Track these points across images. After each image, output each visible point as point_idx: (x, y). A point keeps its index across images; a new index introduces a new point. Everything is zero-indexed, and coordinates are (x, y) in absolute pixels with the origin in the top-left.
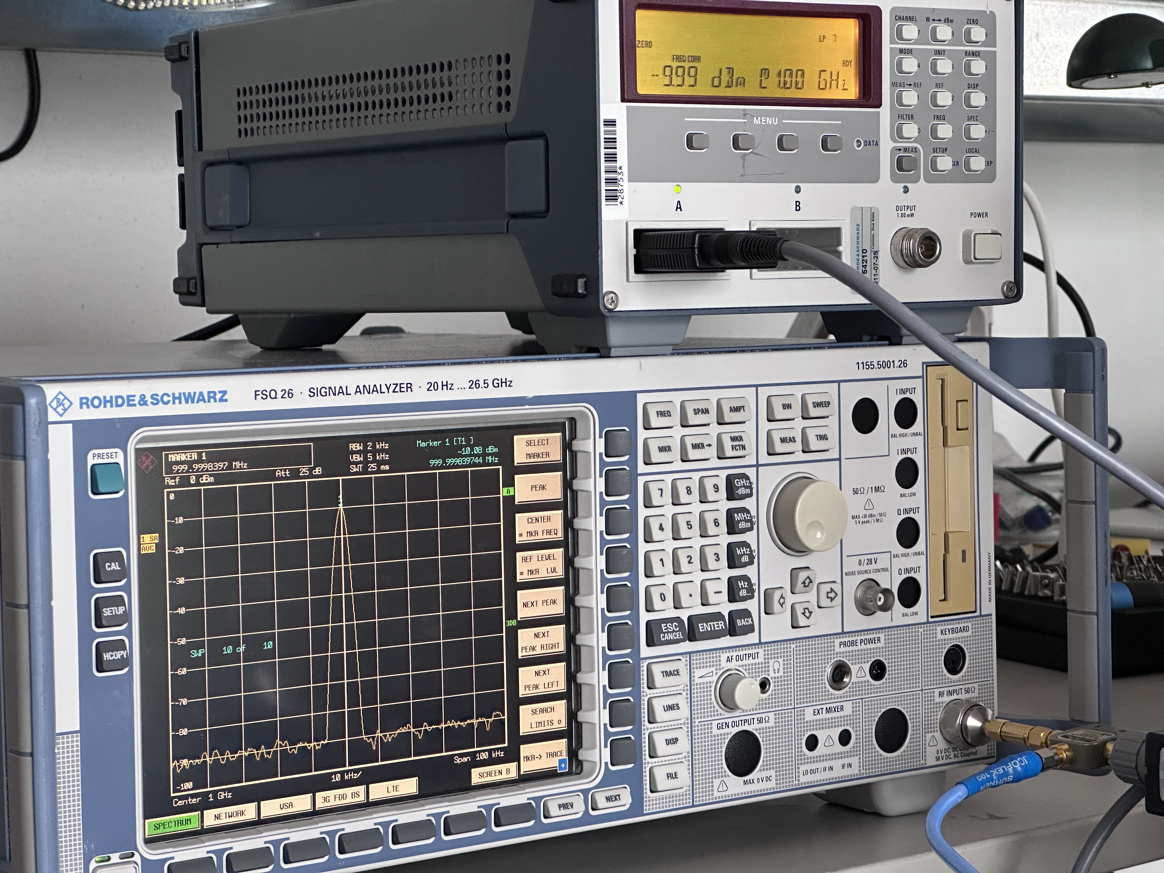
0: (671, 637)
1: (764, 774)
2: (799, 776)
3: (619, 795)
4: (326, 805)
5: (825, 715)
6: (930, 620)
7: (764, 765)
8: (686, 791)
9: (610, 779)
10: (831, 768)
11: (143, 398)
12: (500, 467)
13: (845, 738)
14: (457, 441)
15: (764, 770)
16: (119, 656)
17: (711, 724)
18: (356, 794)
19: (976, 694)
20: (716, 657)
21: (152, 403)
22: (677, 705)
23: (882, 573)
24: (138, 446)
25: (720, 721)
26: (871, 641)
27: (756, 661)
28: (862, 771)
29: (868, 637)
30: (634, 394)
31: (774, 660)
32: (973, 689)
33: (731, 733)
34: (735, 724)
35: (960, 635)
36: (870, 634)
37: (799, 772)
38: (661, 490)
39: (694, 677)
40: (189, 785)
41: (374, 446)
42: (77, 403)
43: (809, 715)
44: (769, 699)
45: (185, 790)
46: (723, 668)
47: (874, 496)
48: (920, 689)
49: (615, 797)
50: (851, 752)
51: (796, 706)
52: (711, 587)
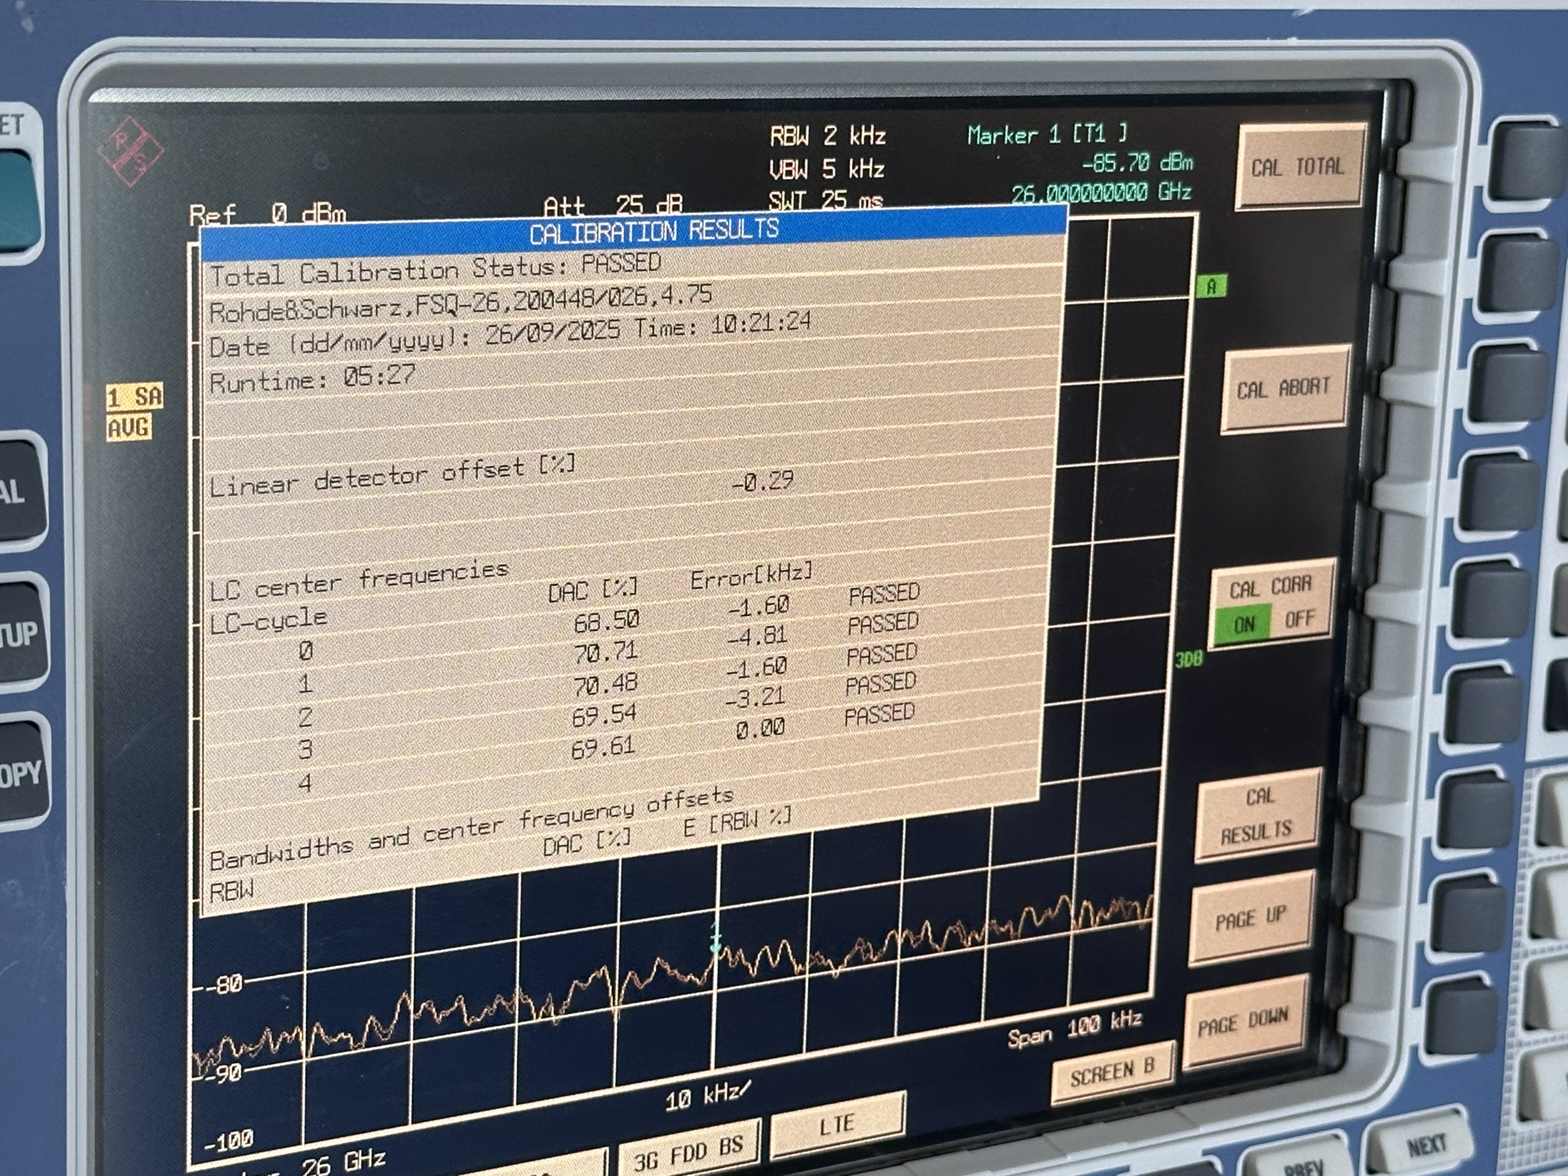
3: (1441, 1134)
4: (648, 1175)
9: (1420, 1091)
12: (1196, 215)
14: (1083, 132)
16: (15, 778)
18: (735, 1143)
40: (243, 1138)
41: (842, 136)
45: (229, 1154)
49: (1433, 1141)
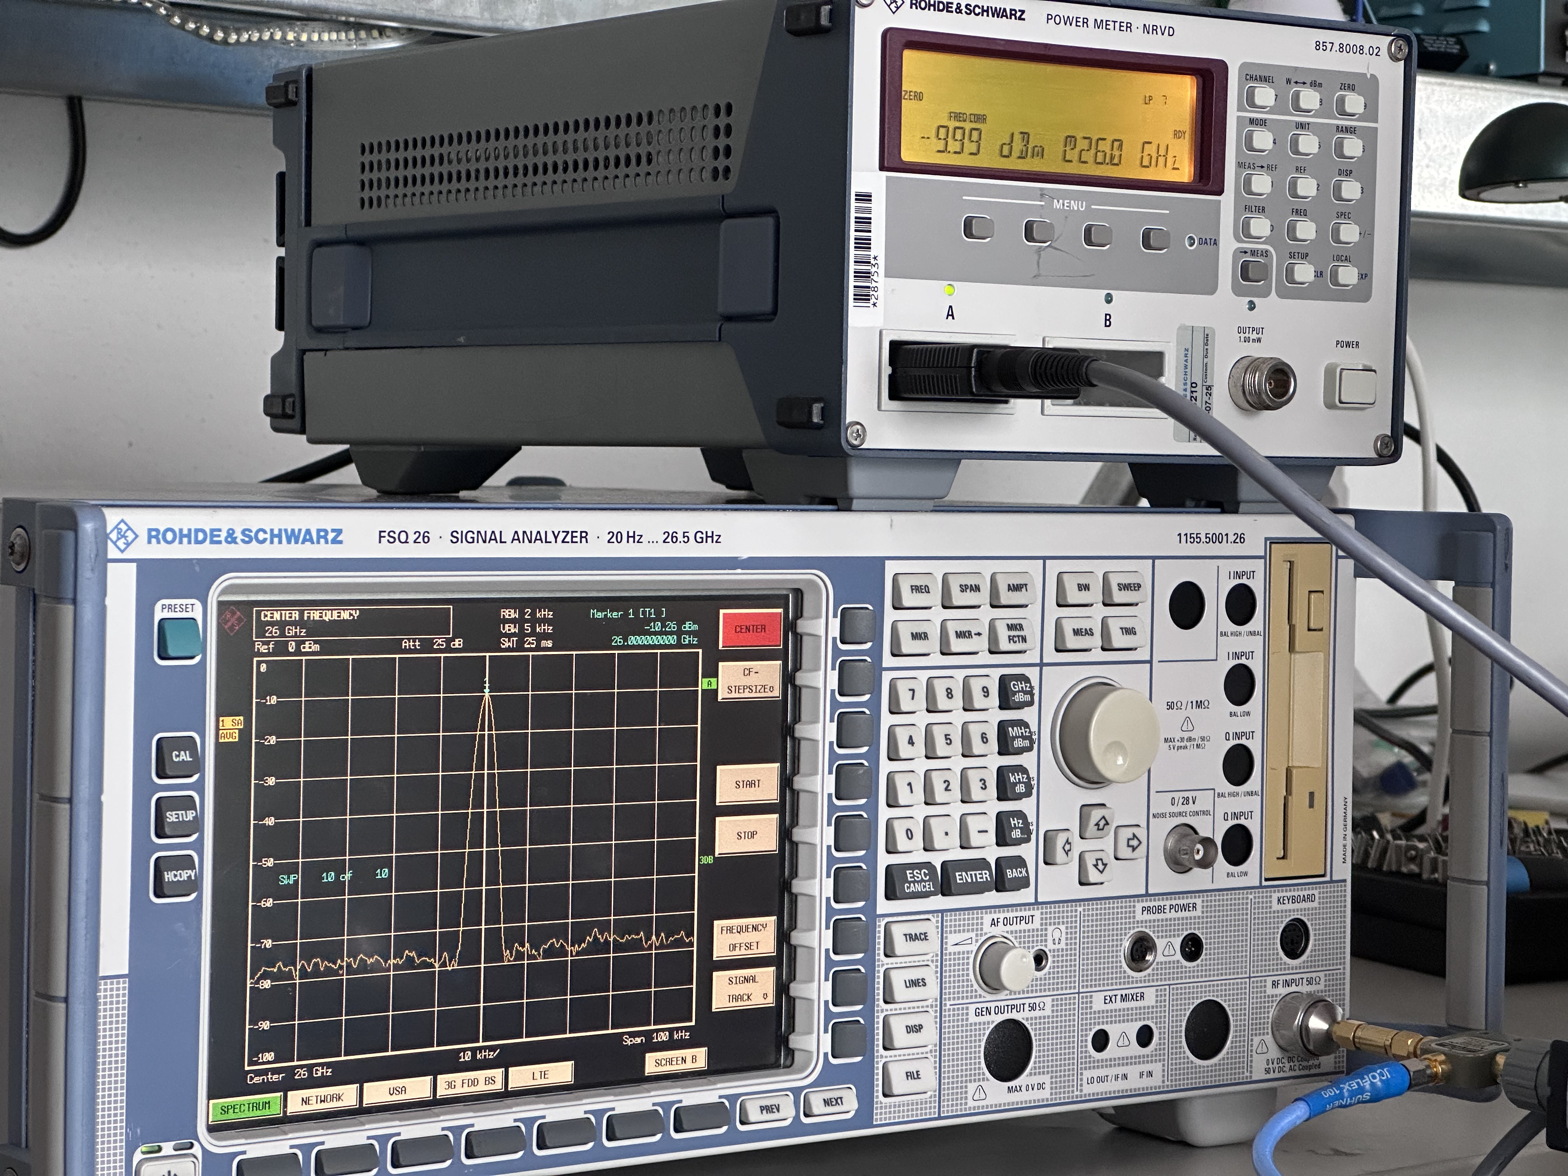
0: (918, 888)
1: (1035, 1080)
2: (1081, 1085)
3: (841, 1098)
4: (451, 1092)
5: (1119, 1005)
6: (1264, 883)
7: (1035, 1068)
8: (931, 1097)
9: (829, 1077)
10: (1125, 1077)
11: (231, 533)
12: (700, 651)
13: (1145, 1036)
14: (644, 613)
15: (1035, 1074)
16: (185, 877)
17: (967, 1009)
18: (492, 1080)
19: (1321, 987)
20: (977, 918)
21: (243, 541)
22: (923, 979)
23: (1201, 817)
24: (221, 599)
25: (980, 1006)
26: (1184, 908)
27: (1030, 926)
28: (1166, 1083)
29: (1181, 902)
30: (880, 562)
31: (1053, 927)
32: (1318, 979)
33: (993, 1022)
34: (999, 1010)
35: (1304, 905)
36: (1183, 898)
37: (1081, 1080)
38: (913, 690)
39: (946, 943)
40: (270, 1056)
41: (533, 614)
42: (144, 536)
43: (1098, 1002)
44: (1045, 979)
45: (264, 1063)
46: (986, 934)
47: (1196, 714)
48: (1248, 975)
49: (836, 1100)
50: (1152, 1056)
51: (1081, 990)
52: (973, 824)
